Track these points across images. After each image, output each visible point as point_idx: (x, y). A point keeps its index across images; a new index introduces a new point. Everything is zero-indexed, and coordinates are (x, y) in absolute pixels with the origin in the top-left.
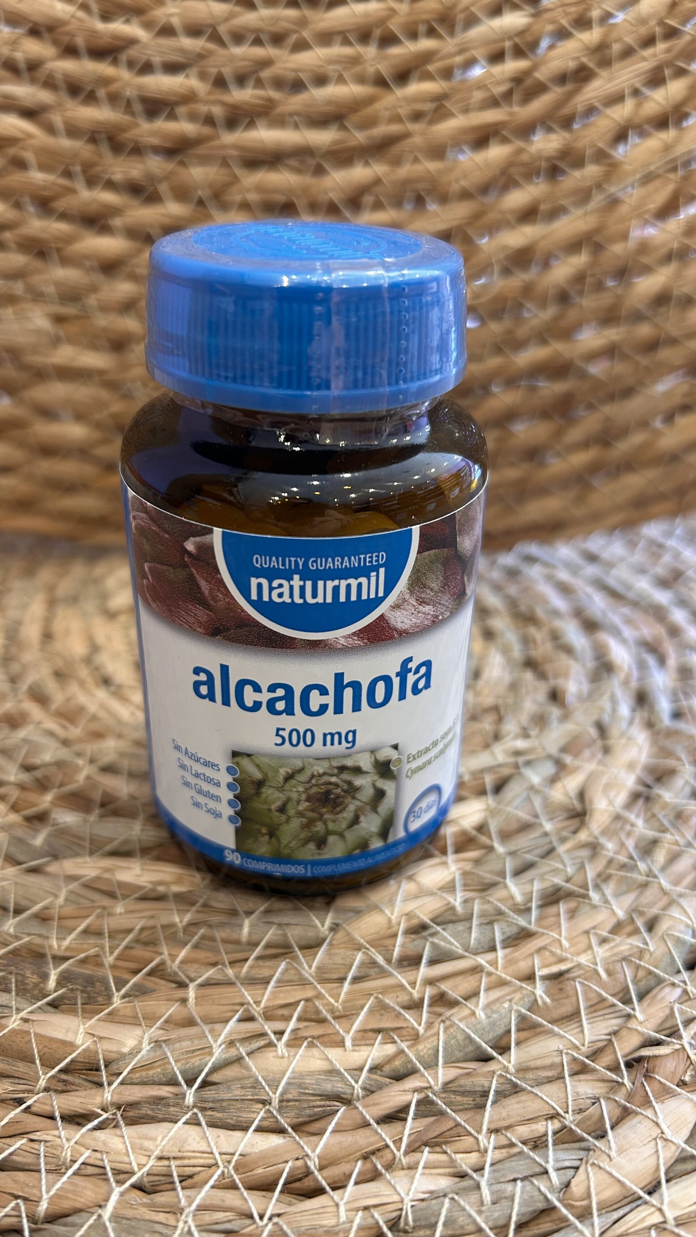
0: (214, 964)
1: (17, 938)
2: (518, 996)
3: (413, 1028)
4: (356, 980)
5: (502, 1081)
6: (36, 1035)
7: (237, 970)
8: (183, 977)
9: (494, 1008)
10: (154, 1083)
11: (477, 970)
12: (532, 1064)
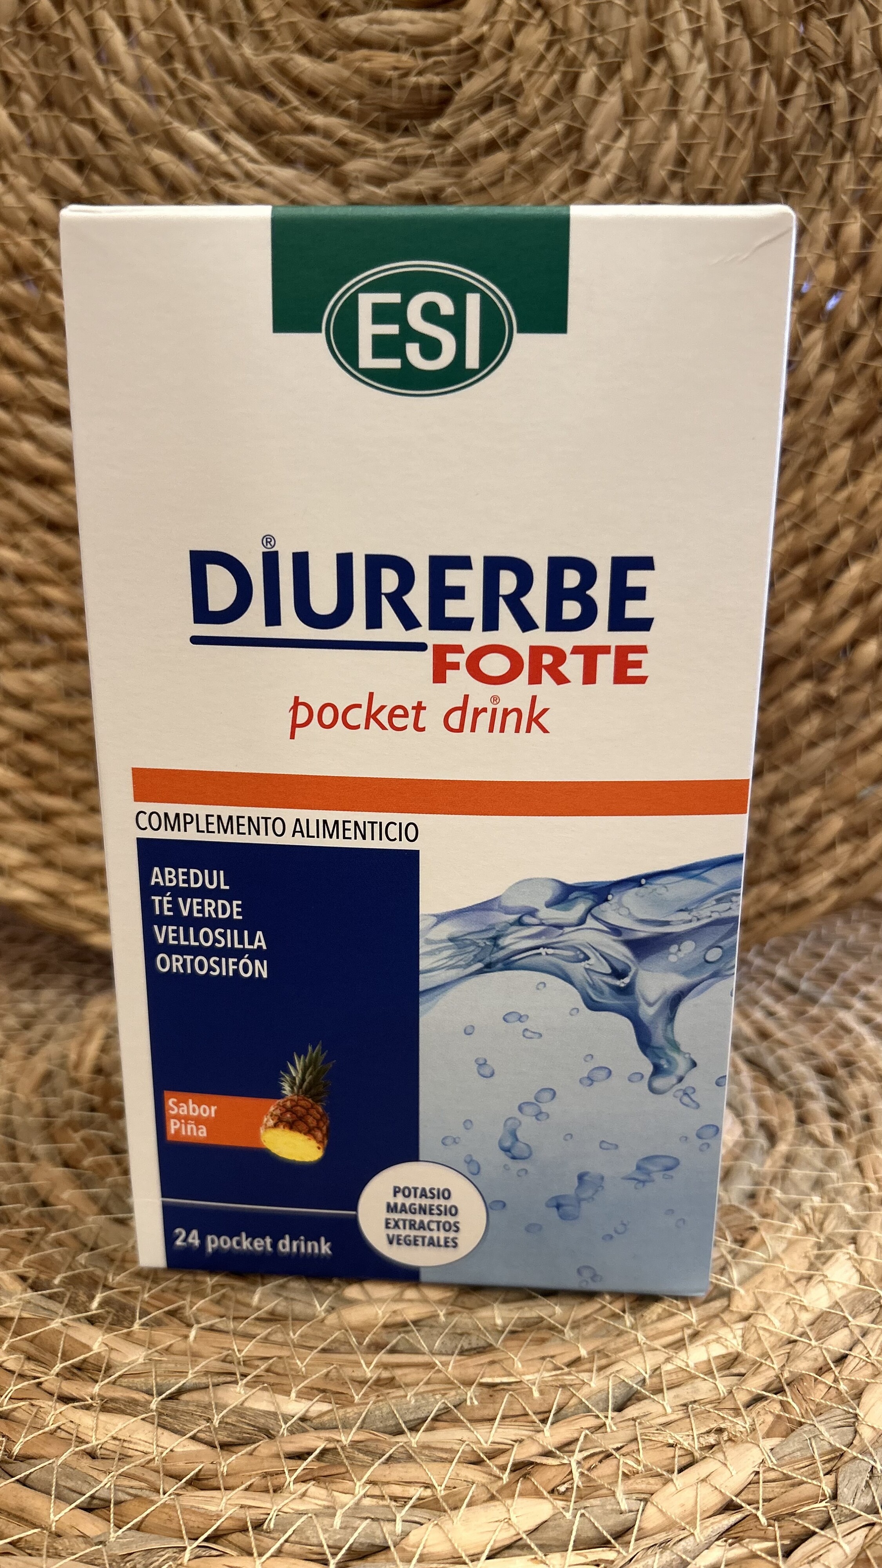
0: (222, 1317)
1: (85, 1267)
2: (453, 1393)
3: (352, 1396)
4: (324, 1350)
5: (401, 1450)
6: (67, 1335)
7: (236, 1324)
8: (193, 1321)
9: (425, 1395)
10: (137, 1390)
11: (430, 1366)
12: (433, 1445)
